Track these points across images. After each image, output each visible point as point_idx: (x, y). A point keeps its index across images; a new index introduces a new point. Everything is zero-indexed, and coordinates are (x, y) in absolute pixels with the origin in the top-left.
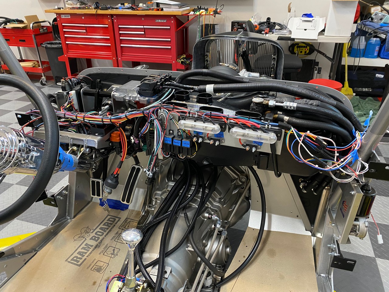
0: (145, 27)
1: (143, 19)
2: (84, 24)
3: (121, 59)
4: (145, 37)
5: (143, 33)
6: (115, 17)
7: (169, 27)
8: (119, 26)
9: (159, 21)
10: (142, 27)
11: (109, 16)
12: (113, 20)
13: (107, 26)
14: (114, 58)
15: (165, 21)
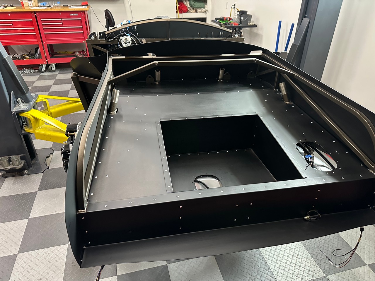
0: (62, 19)
1: (60, 14)
2: (11, 20)
3: (46, 43)
4: (63, 26)
5: (61, 23)
6: (37, 13)
7: (80, 19)
8: (42, 20)
9: (73, 15)
10: (61, 19)
11: (32, 13)
12: (36, 15)
13: (31, 20)
14: (40, 43)
15: (77, 15)
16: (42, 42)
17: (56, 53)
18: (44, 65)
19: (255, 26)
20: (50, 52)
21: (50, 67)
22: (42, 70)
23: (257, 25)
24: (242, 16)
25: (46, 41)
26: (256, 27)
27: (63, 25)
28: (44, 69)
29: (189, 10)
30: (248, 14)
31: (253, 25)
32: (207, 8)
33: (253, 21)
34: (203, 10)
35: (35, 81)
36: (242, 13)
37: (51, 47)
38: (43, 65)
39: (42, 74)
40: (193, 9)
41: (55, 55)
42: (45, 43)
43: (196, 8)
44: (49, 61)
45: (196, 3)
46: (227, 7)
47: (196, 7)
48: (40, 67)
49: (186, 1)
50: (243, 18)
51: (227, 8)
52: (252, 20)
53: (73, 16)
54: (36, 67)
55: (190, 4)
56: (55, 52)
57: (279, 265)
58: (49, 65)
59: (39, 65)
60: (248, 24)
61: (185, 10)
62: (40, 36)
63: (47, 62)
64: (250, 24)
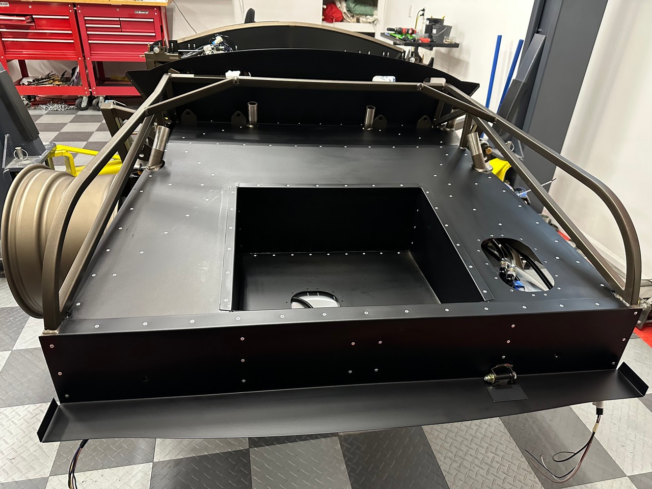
0: (121, 19)
1: (118, 10)
3: (91, 59)
4: (121, 32)
5: (119, 26)
6: (79, 6)
7: (152, 20)
8: (86, 18)
9: (140, 12)
10: (118, 19)
11: (69, 6)
12: (75, 10)
13: (68, 17)
14: (80, 59)
15: (147, 13)
16: (84, 57)
17: (109, 80)
18: (84, 98)
19: (456, 45)
20: (98, 77)
21: (94, 102)
22: (81, 106)
23: (459, 44)
24: (433, 27)
25: (91, 56)
26: (458, 47)
27: (122, 30)
28: (84, 104)
29: (345, 17)
30: (444, 24)
31: (453, 44)
32: (377, 15)
33: (453, 37)
34: (370, 19)
35: (67, 124)
36: (435, 22)
37: (99, 67)
38: (82, 98)
39: (80, 113)
40: (353, 16)
41: (106, 83)
42: (88, 59)
43: (357, 15)
44: (94, 91)
45: (357, 6)
46: (410, 14)
47: (358, 12)
48: (77, 101)
49: (340, 3)
50: (435, 30)
51: (411, 16)
52: (450, 36)
53: (140, 14)
54: (70, 101)
55: (347, 7)
56: (106, 77)
57: (458, 465)
58: (95, 98)
59: (77, 98)
60: (444, 41)
61: (338, 16)
62: (80, 47)
63: (91, 92)
64: (446, 41)
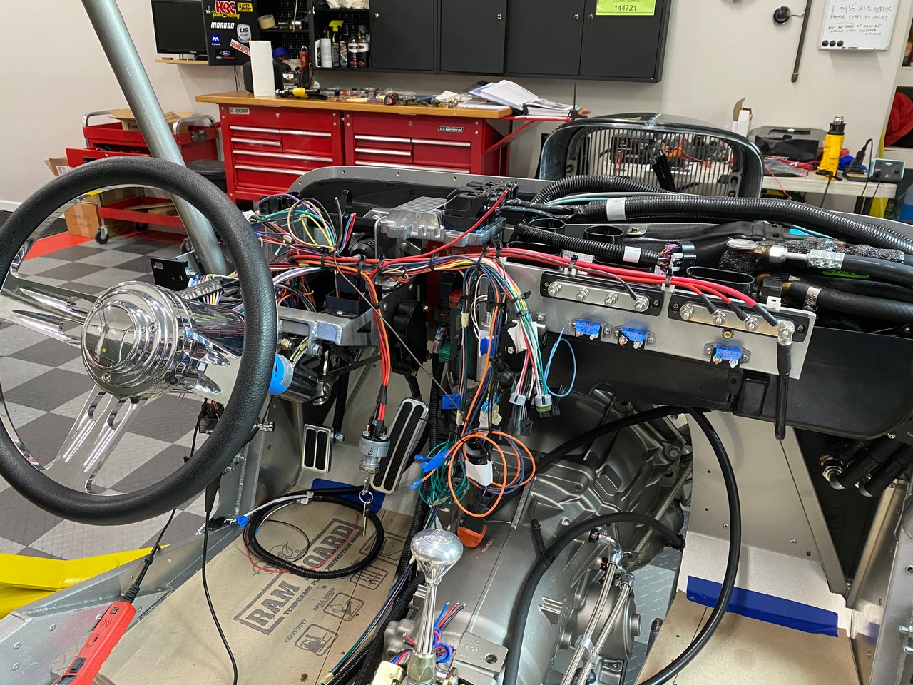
0: (413, 141)
1: (411, 123)
2: (279, 129)
4: (412, 164)
5: (409, 154)
6: (348, 115)
7: (469, 145)
8: (356, 137)
9: (448, 129)
11: (335, 115)
12: (343, 122)
13: (330, 135)
15: (460, 130)
27: (415, 161)
53: (448, 132)
